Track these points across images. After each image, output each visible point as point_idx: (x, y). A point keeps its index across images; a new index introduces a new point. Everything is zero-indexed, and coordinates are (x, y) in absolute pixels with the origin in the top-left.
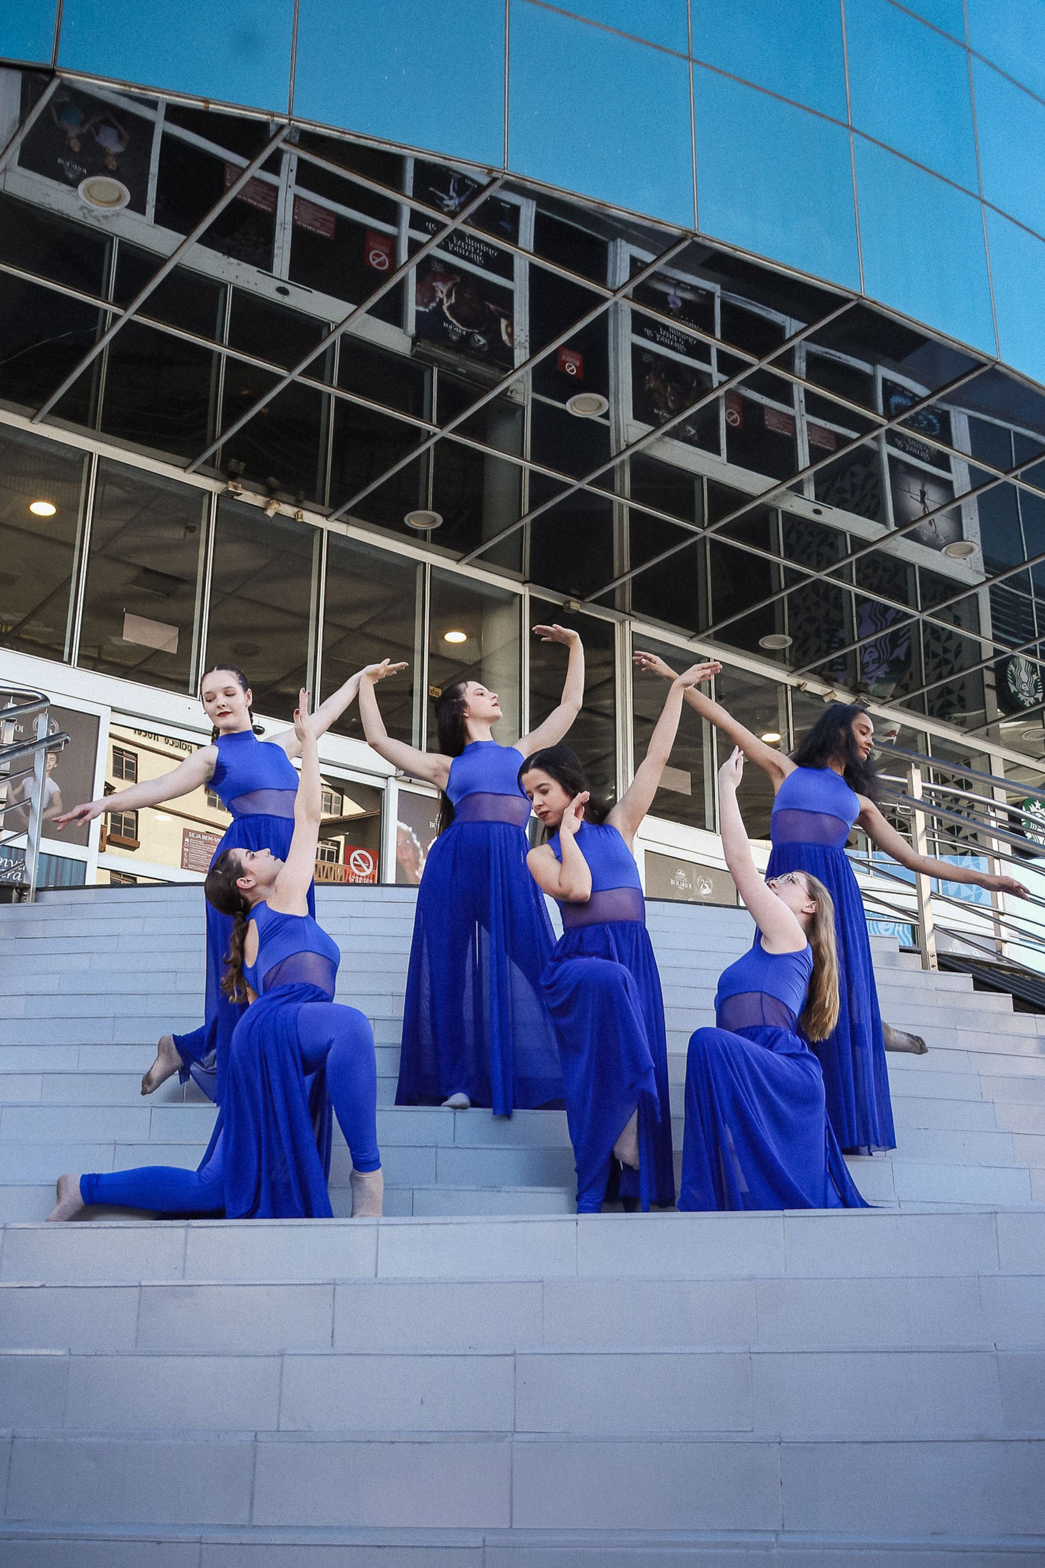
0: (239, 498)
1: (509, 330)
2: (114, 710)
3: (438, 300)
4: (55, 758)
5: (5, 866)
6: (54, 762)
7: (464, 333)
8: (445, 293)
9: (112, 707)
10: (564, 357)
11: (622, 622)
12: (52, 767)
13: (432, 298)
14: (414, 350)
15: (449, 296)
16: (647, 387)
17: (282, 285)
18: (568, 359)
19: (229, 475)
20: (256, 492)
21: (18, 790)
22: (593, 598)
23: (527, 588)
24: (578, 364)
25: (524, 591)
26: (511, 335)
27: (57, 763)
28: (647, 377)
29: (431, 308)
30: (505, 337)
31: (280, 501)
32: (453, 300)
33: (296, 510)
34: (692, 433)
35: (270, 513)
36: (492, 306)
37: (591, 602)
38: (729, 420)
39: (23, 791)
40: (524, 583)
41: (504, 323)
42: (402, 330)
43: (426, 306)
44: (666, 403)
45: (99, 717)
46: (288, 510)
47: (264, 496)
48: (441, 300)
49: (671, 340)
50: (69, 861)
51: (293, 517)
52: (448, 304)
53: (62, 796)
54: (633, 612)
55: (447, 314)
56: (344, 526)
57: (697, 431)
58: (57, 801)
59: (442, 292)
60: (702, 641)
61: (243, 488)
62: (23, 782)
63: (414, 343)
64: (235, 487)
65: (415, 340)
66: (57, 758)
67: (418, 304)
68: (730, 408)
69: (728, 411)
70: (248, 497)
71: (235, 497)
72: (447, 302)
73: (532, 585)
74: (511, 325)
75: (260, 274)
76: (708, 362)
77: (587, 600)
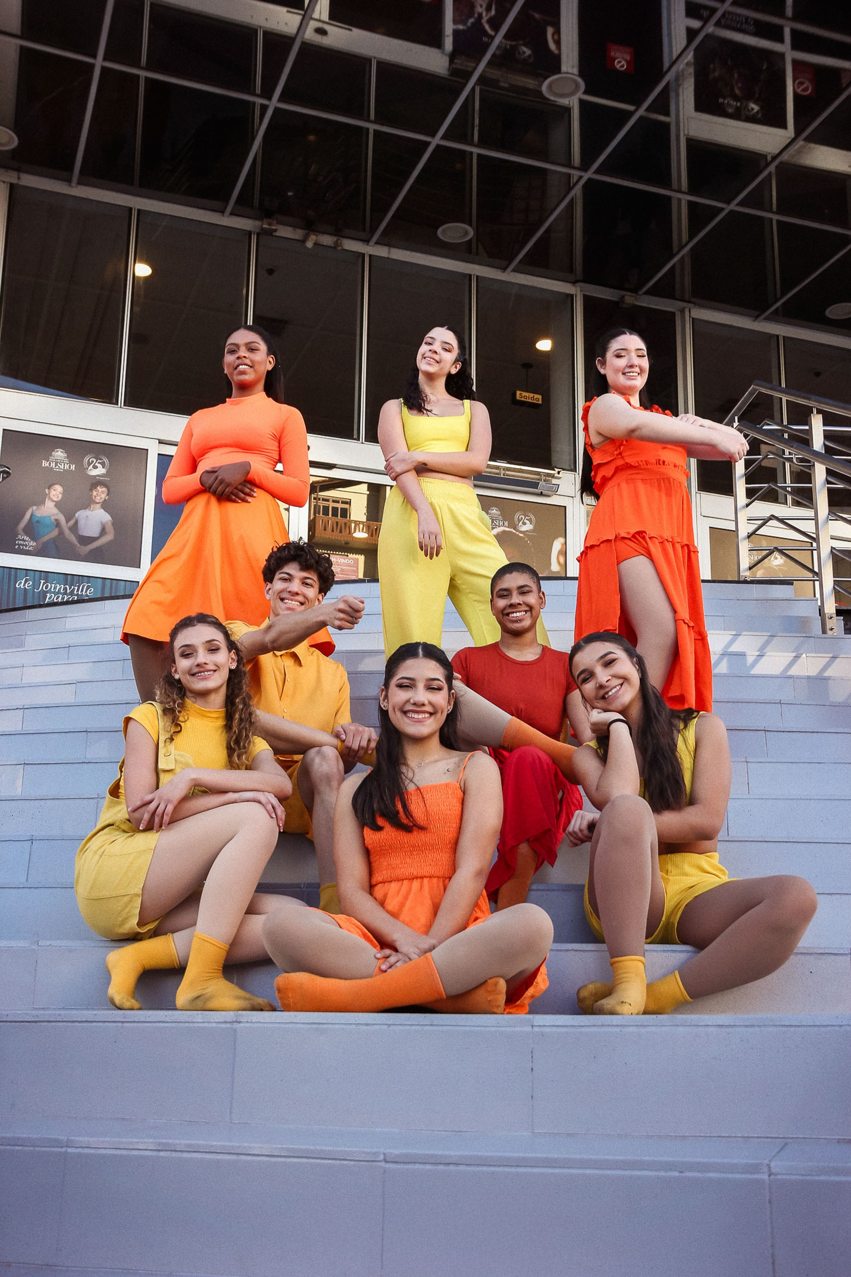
0: (277, 234)
1: (556, 37)
2: (161, 442)
3: (476, 15)
4: (106, 491)
5: (62, 591)
6: (105, 494)
7: (508, 47)
8: (484, 7)
9: (159, 440)
10: (612, 54)
11: (682, 311)
12: (103, 500)
13: (471, 14)
14: (451, 68)
15: (488, 9)
16: (711, 76)
17: (320, 25)
18: (618, 54)
19: (265, 213)
20: (295, 226)
21: (72, 522)
22: (645, 289)
23: (578, 289)
24: (628, 58)
25: (576, 291)
26: (558, 43)
27: (108, 495)
28: (712, 66)
29: (469, 24)
30: (552, 46)
31: (318, 232)
32: (493, 12)
33: (335, 239)
34: (755, 111)
35: (309, 244)
36: (537, 16)
37: (643, 294)
38: (799, 91)
39: (76, 523)
40: (574, 283)
41: (550, 31)
42: (440, 51)
43: (464, 22)
44: (732, 89)
45: (147, 450)
46: (327, 240)
47: (302, 229)
48: (480, 15)
49: (738, 22)
50: (122, 582)
51: (333, 246)
52: (488, 17)
53: (113, 524)
54: (693, 300)
55: (487, 27)
56: (386, 249)
57: (761, 108)
58: (110, 529)
59: (481, 6)
60: (767, 319)
61: (278, 223)
62: (77, 515)
63: (451, 61)
64: (270, 224)
65: (452, 57)
66: (108, 490)
67: (455, 22)
68: (798, 78)
69: (797, 82)
70: (285, 232)
71: (274, 234)
72: (487, 15)
73: (582, 284)
74: (558, 32)
75: (291, 15)
76: (781, 40)
77: (641, 292)
